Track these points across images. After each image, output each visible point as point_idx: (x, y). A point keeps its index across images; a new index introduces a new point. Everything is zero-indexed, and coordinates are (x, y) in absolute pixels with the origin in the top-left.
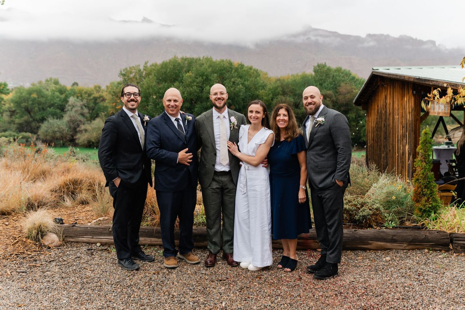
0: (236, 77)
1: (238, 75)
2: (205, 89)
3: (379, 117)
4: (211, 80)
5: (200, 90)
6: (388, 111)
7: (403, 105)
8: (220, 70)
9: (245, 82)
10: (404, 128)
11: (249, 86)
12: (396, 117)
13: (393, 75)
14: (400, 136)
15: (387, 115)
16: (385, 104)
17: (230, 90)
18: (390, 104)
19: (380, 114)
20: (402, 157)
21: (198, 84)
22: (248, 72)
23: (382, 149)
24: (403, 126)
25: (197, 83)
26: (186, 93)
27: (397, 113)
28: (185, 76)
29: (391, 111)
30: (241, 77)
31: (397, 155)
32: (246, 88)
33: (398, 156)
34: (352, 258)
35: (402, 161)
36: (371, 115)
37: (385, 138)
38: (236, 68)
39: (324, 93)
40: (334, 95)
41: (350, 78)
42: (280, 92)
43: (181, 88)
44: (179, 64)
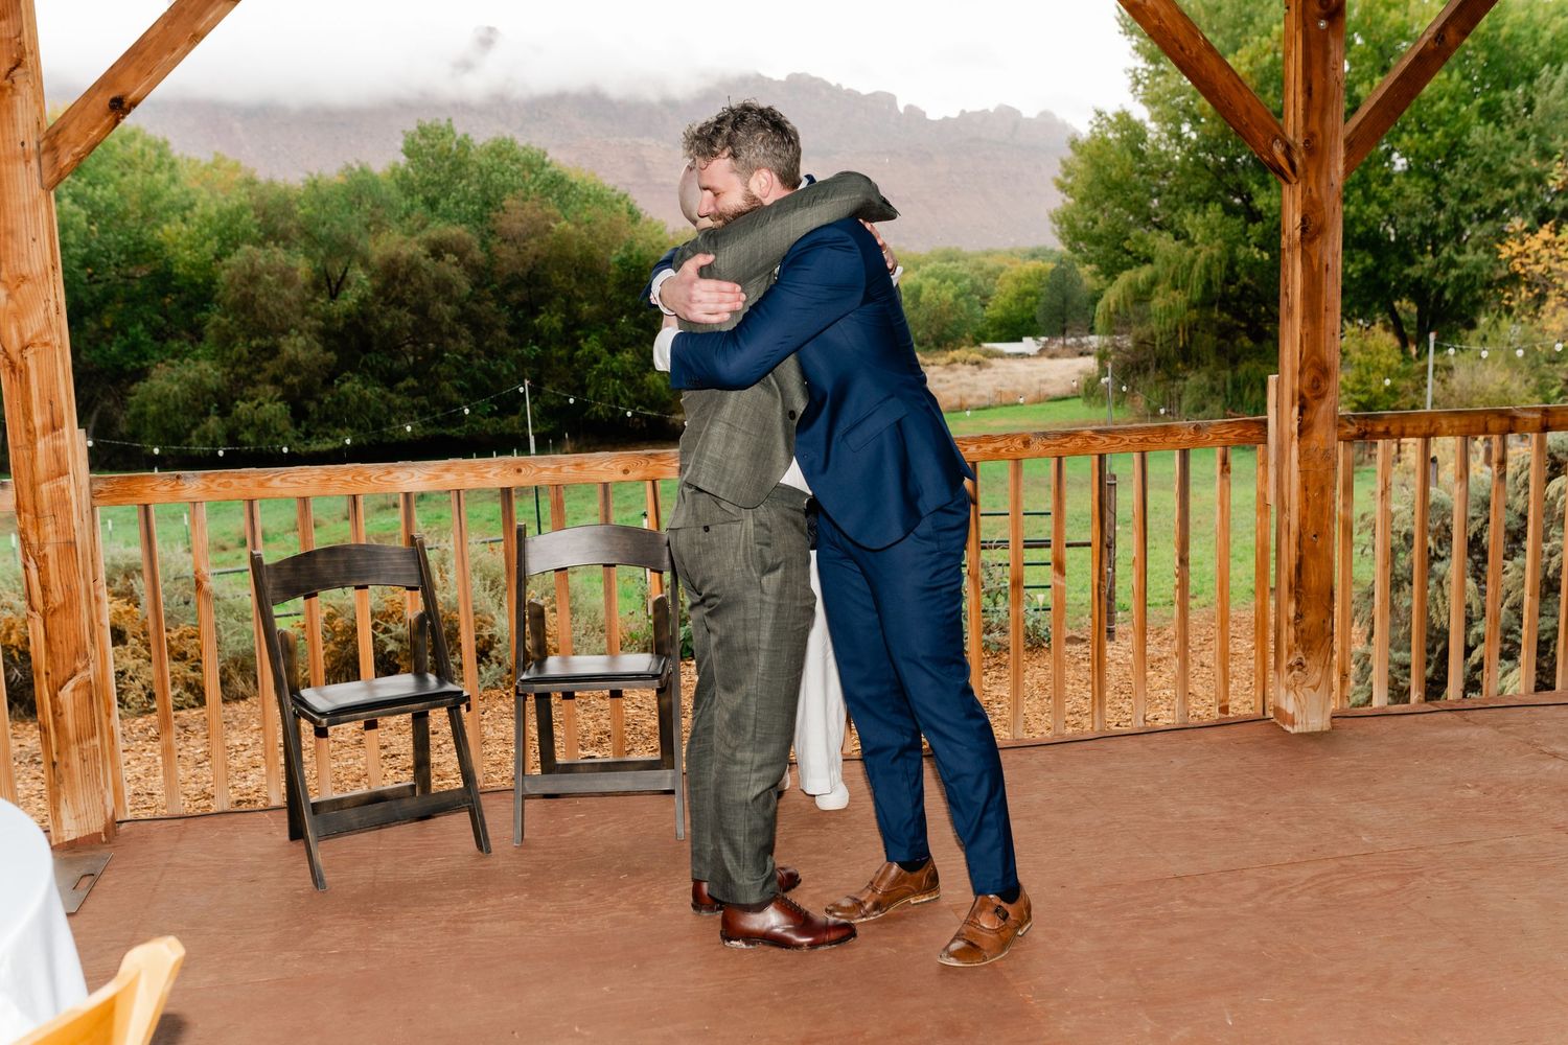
39: (434, 235)
40: (476, 244)
41: (542, 177)
42: (255, 231)
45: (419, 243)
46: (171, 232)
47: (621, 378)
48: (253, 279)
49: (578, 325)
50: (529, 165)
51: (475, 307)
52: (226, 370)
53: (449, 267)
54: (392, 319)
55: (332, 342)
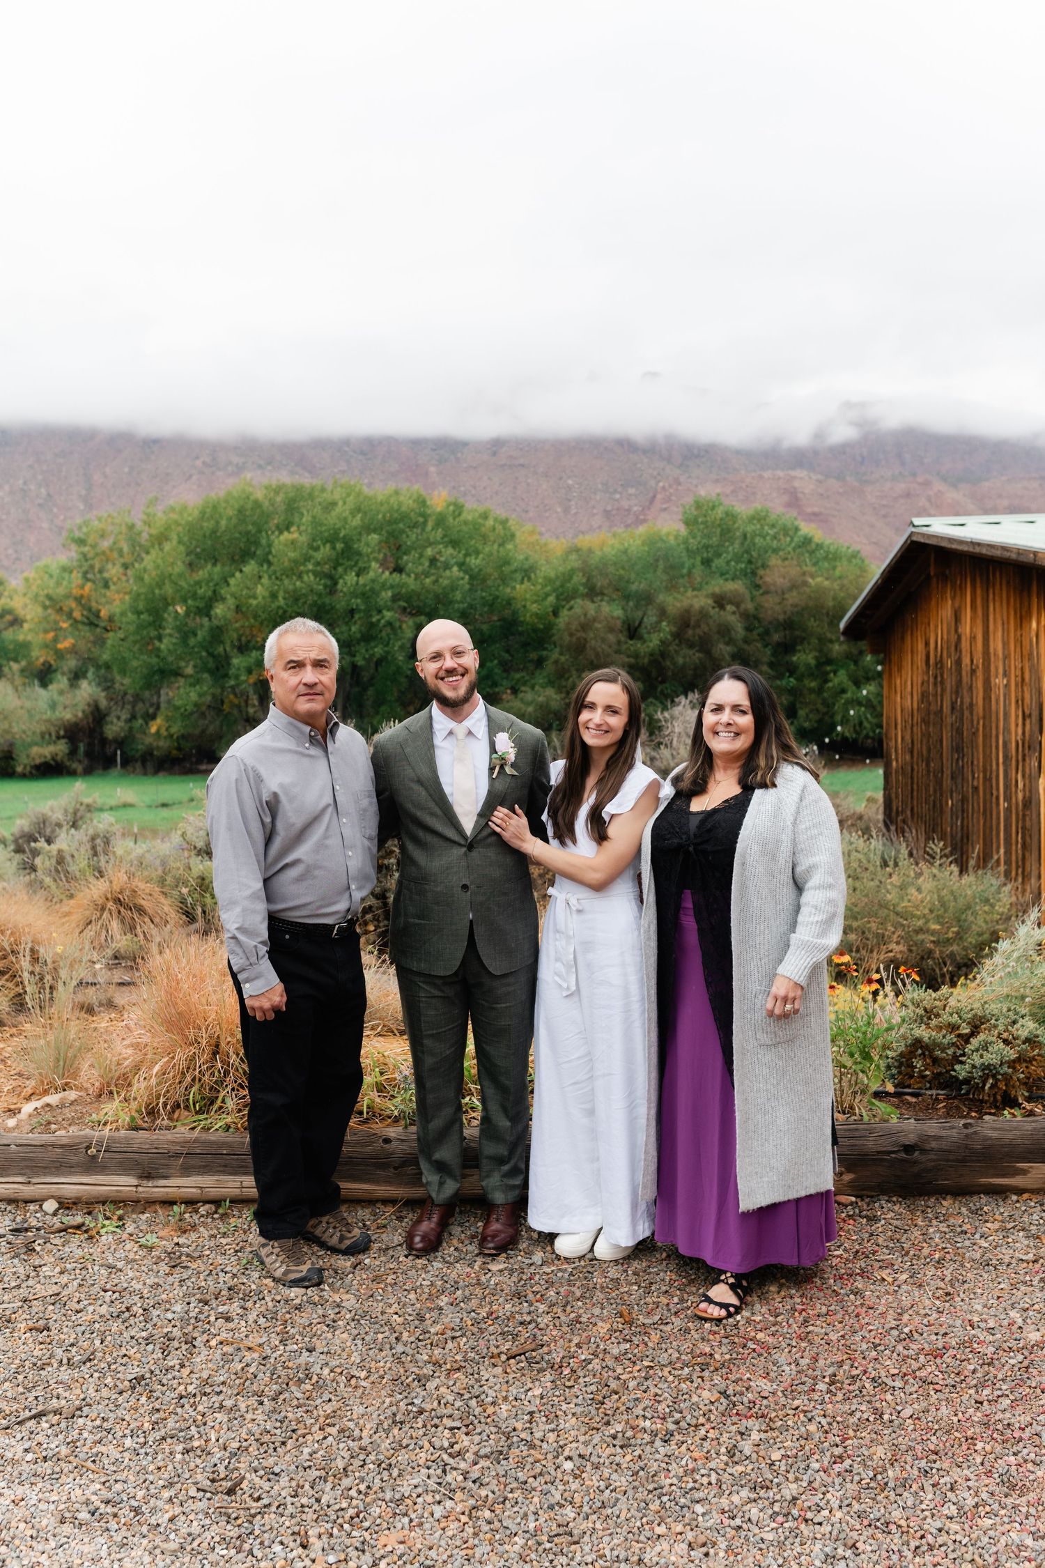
0: (440, 543)
1: (445, 536)
2: (341, 581)
3: (931, 680)
4: (359, 554)
5: (325, 586)
6: (966, 661)
7: (1026, 643)
8: (390, 522)
9: (468, 559)
10: (1028, 722)
11: (480, 570)
12: (999, 681)
13: (991, 546)
14: (1014, 745)
15: (964, 673)
16: (954, 638)
17: (423, 584)
18: (973, 638)
19: (935, 667)
20: (1024, 815)
21: (319, 568)
22: (476, 526)
23: (947, 782)
24: (1027, 712)
25: (318, 564)
27: (1001, 671)
28: (276, 542)
29: (979, 660)
30: (455, 543)
31: (1003, 805)
32: (472, 578)
33: (1008, 810)
34: (964, 1228)
35: (1024, 828)
36: (900, 670)
37: (958, 749)
38: (440, 514)
39: (717, 590)
40: (748, 596)
41: (796, 539)
42: (581, 588)
43: (265, 580)
44: (257, 504)
45: (707, 596)
46: (521, 590)
47: (866, 707)
48: (585, 627)
49: (829, 661)
50: (785, 531)
51: (746, 647)
52: (563, 695)
53: (730, 616)
54: (684, 657)
55: (637, 674)
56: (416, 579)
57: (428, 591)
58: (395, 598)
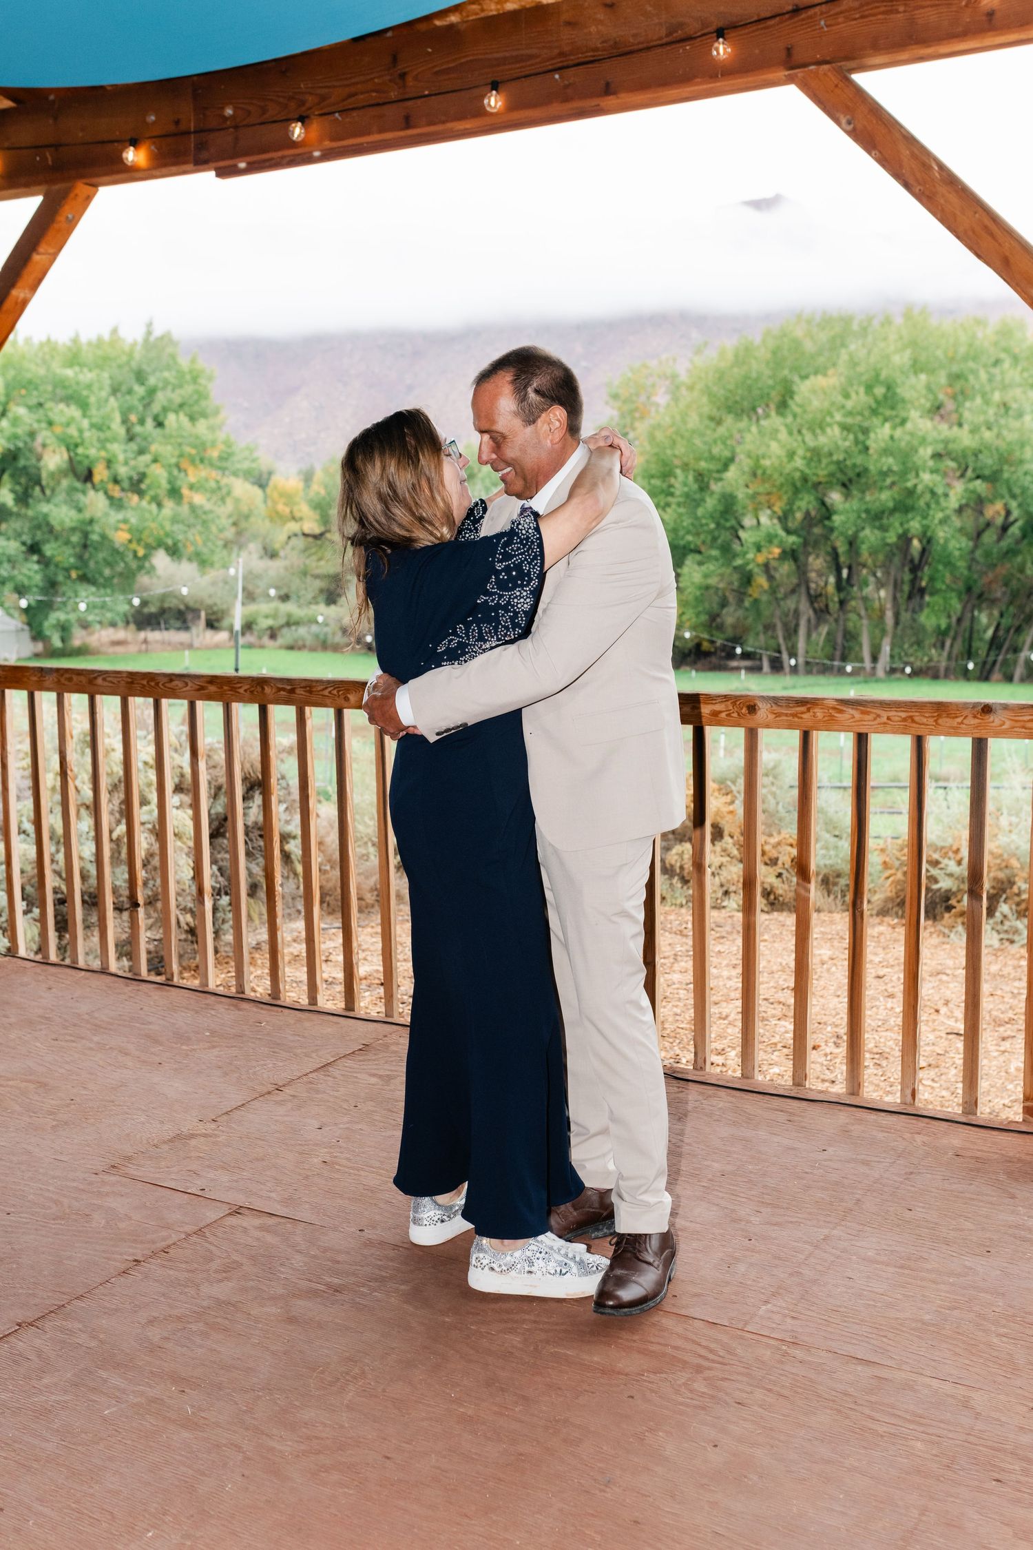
2: (874, 436)
4: (903, 401)
5: (855, 441)
8: (952, 360)
17: (982, 438)
21: (849, 420)
25: (850, 414)
26: (800, 452)
28: (802, 389)
43: (783, 435)
44: (797, 345)
56: (974, 431)
57: (988, 448)
58: (937, 456)
